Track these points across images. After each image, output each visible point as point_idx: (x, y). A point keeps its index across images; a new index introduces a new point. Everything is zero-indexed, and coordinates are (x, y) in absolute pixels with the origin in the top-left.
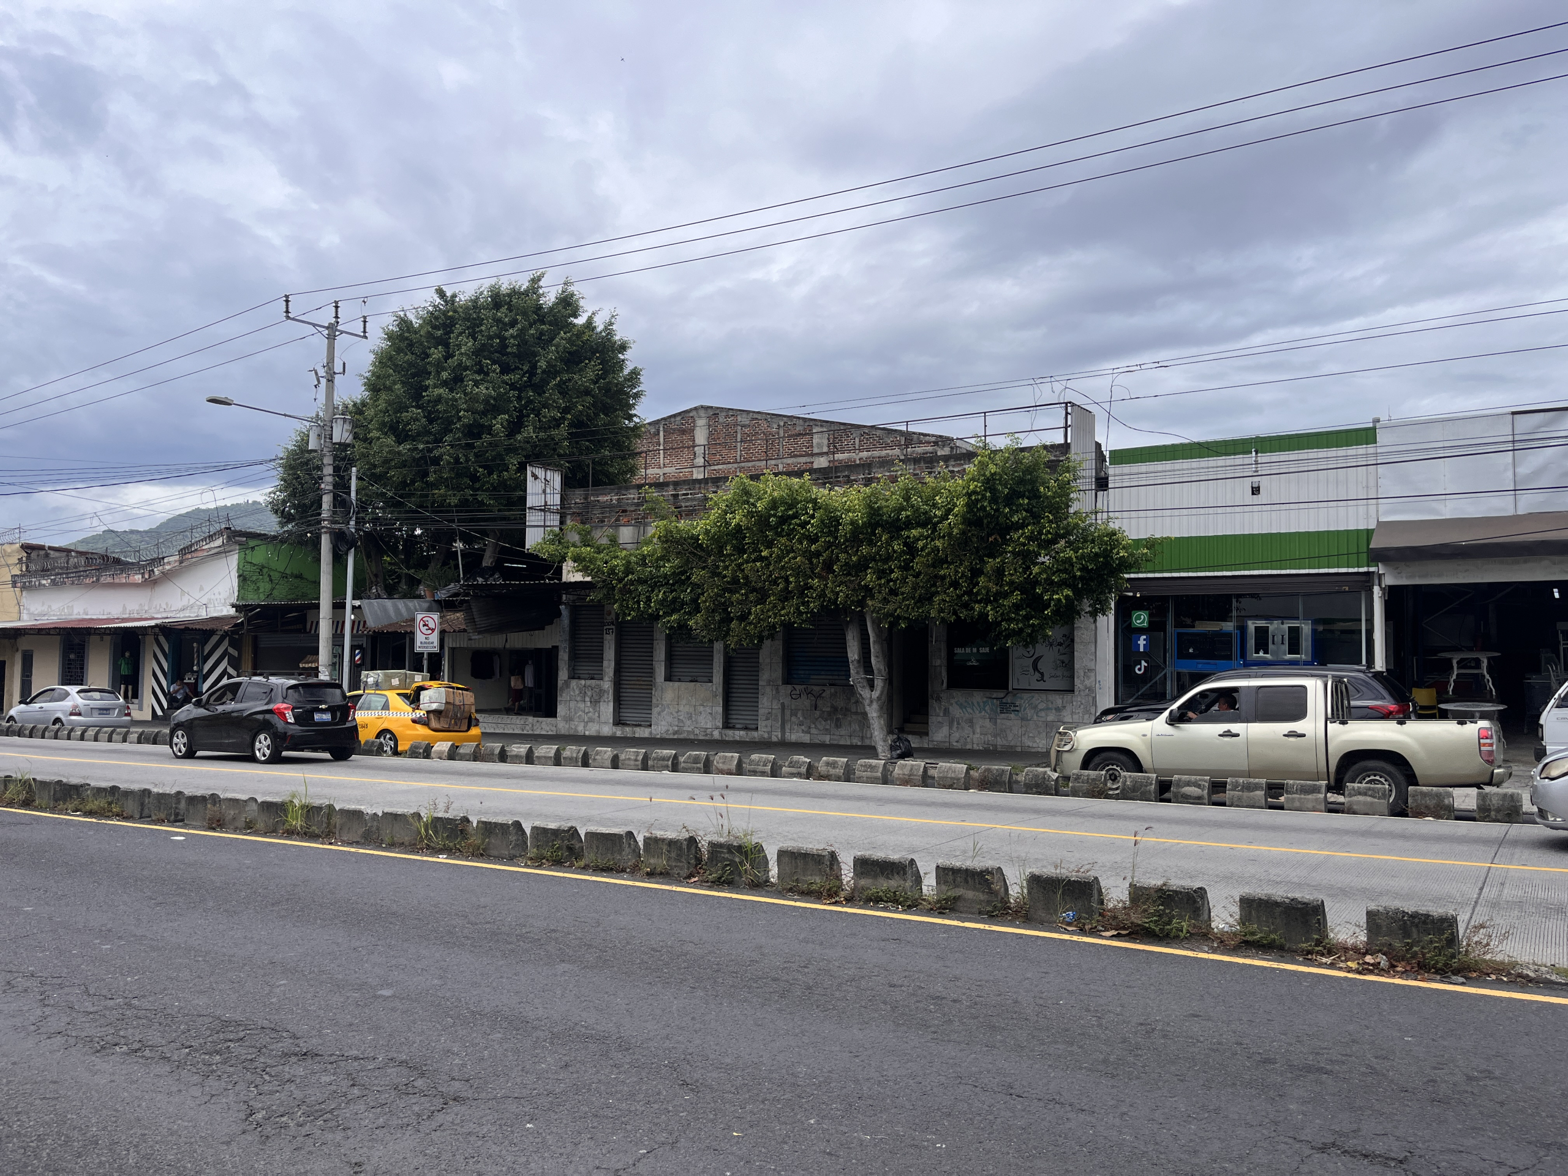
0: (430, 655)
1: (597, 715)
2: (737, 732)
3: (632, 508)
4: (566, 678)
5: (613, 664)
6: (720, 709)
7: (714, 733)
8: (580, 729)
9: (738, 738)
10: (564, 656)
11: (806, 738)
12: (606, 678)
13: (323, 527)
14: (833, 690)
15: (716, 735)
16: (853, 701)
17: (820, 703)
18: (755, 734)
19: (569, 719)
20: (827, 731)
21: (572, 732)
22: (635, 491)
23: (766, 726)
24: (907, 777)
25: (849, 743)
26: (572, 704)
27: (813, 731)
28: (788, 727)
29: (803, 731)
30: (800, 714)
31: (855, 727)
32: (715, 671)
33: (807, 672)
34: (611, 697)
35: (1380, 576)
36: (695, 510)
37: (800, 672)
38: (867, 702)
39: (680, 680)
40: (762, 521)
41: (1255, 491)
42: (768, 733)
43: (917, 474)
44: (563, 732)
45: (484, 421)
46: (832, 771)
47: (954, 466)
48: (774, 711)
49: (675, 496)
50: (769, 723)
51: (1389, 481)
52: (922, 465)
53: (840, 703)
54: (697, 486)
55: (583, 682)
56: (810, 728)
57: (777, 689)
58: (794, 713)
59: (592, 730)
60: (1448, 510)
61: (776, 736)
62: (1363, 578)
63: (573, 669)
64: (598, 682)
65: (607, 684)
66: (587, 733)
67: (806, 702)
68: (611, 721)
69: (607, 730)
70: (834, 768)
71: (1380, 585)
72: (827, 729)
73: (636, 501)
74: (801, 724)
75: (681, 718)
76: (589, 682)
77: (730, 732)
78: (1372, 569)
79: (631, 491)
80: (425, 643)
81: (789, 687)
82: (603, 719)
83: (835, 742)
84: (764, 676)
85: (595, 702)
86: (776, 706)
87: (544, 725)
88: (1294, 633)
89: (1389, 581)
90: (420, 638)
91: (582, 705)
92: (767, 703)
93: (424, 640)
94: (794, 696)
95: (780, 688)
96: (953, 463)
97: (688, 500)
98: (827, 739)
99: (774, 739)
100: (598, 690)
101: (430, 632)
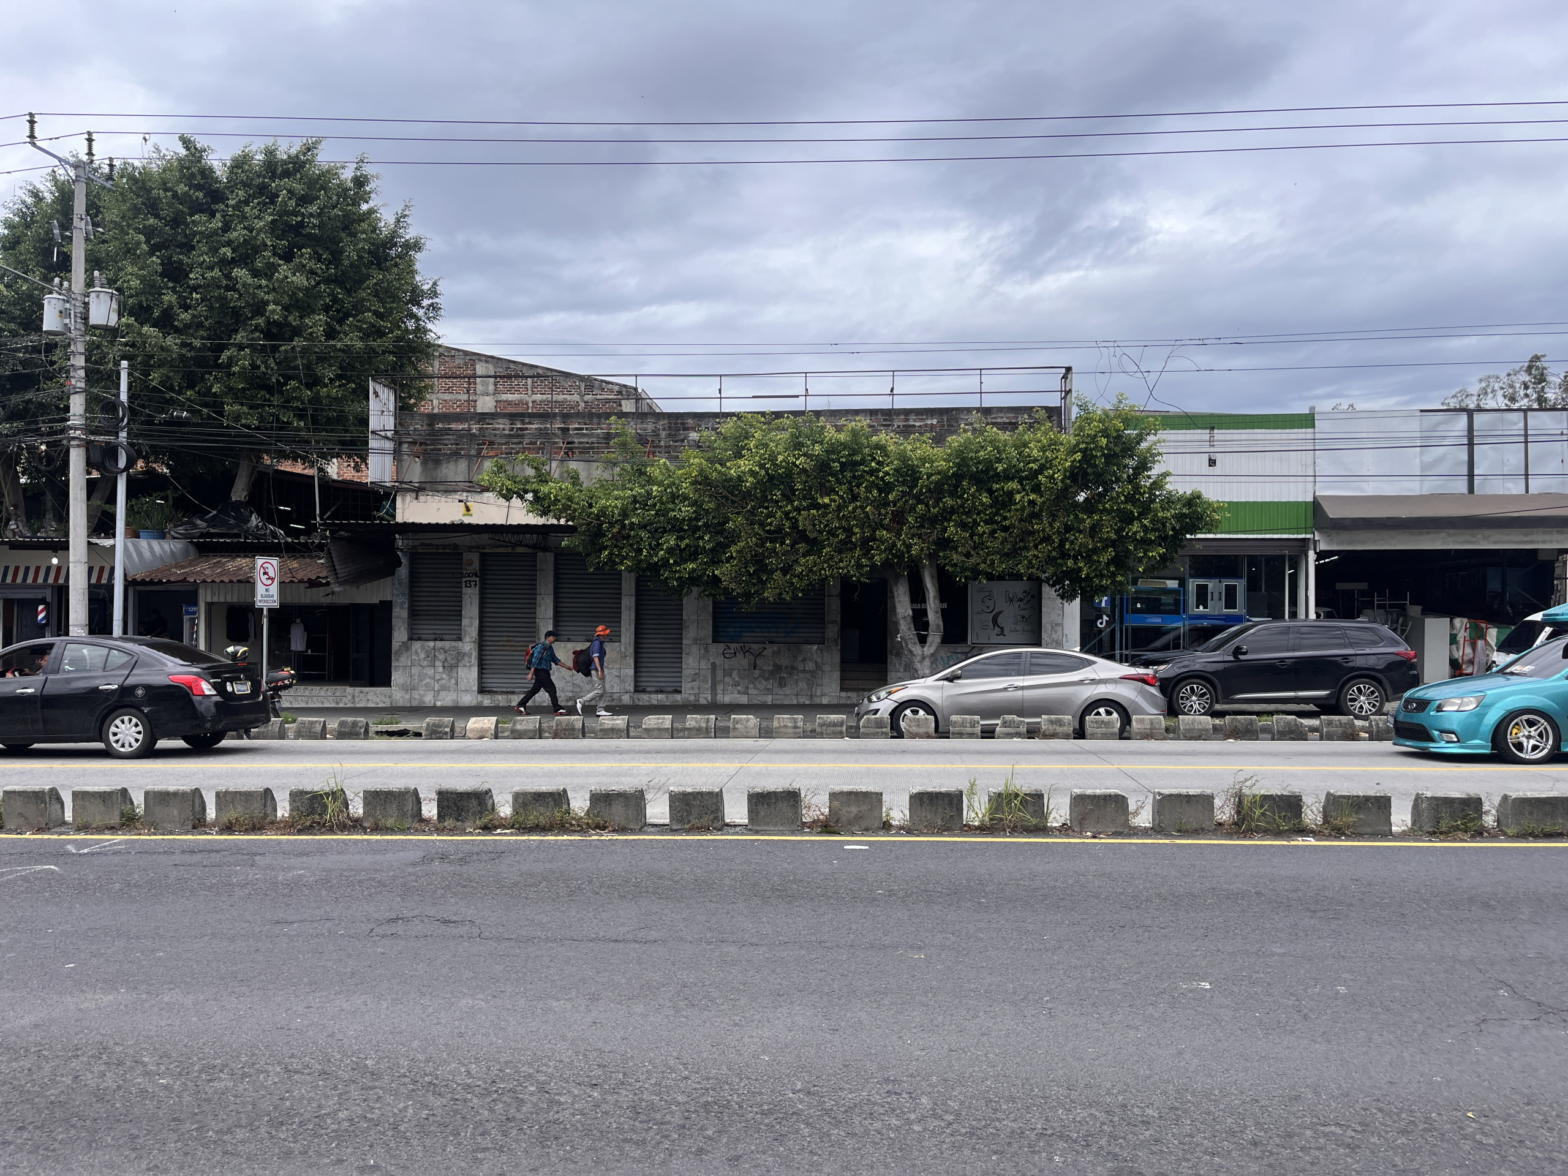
0: (270, 610)
1: (453, 681)
2: (654, 696)
3: (503, 441)
4: (405, 638)
5: (476, 623)
6: (631, 672)
7: (623, 698)
8: (428, 699)
9: (655, 703)
10: (400, 615)
11: (743, 700)
12: (467, 639)
13: (74, 438)
14: (775, 648)
15: (626, 699)
16: (800, 659)
17: (759, 662)
18: (678, 697)
19: (409, 688)
20: (769, 691)
21: (415, 703)
22: (507, 421)
23: (692, 688)
24: (1149, 731)
25: (795, 702)
26: (415, 670)
27: (752, 691)
28: (720, 688)
29: (739, 692)
30: (735, 674)
31: (802, 685)
32: (623, 629)
33: (738, 630)
34: (474, 660)
35: (1315, 542)
36: (593, 448)
37: (728, 630)
38: (917, 659)
39: (569, 640)
40: (823, 466)
41: (1212, 463)
42: (695, 695)
43: (874, 426)
44: (401, 704)
45: (293, 319)
46: (1059, 729)
47: (915, 420)
48: (702, 672)
49: (565, 430)
50: (696, 684)
51: (1325, 463)
52: (879, 416)
53: (784, 661)
54: (595, 420)
55: (431, 644)
56: (747, 688)
57: (706, 648)
58: (728, 673)
59: (447, 699)
60: (1370, 489)
61: (705, 698)
62: (1301, 544)
63: (412, 629)
64: (453, 644)
65: (468, 645)
66: (439, 704)
67: (743, 661)
68: (475, 688)
69: (469, 699)
70: (1061, 725)
71: (1315, 550)
72: (768, 689)
73: (507, 432)
74: (737, 684)
75: (577, 682)
76: (439, 644)
77: (645, 697)
78: (1308, 536)
79: (500, 421)
80: (267, 596)
81: (721, 646)
82: (462, 686)
83: (779, 702)
84: (689, 636)
85: (451, 667)
86: (705, 665)
87: (374, 696)
88: (1231, 591)
89: (1323, 546)
90: (260, 590)
91: (430, 671)
92: (692, 662)
93: (264, 593)
94: (727, 656)
95: (710, 647)
96: (914, 418)
97: (584, 435)
98: (769, 699)
99: (702, 701)
100: (454, 653)
101: (270, 582)
